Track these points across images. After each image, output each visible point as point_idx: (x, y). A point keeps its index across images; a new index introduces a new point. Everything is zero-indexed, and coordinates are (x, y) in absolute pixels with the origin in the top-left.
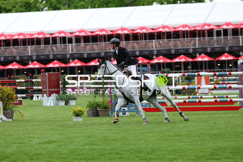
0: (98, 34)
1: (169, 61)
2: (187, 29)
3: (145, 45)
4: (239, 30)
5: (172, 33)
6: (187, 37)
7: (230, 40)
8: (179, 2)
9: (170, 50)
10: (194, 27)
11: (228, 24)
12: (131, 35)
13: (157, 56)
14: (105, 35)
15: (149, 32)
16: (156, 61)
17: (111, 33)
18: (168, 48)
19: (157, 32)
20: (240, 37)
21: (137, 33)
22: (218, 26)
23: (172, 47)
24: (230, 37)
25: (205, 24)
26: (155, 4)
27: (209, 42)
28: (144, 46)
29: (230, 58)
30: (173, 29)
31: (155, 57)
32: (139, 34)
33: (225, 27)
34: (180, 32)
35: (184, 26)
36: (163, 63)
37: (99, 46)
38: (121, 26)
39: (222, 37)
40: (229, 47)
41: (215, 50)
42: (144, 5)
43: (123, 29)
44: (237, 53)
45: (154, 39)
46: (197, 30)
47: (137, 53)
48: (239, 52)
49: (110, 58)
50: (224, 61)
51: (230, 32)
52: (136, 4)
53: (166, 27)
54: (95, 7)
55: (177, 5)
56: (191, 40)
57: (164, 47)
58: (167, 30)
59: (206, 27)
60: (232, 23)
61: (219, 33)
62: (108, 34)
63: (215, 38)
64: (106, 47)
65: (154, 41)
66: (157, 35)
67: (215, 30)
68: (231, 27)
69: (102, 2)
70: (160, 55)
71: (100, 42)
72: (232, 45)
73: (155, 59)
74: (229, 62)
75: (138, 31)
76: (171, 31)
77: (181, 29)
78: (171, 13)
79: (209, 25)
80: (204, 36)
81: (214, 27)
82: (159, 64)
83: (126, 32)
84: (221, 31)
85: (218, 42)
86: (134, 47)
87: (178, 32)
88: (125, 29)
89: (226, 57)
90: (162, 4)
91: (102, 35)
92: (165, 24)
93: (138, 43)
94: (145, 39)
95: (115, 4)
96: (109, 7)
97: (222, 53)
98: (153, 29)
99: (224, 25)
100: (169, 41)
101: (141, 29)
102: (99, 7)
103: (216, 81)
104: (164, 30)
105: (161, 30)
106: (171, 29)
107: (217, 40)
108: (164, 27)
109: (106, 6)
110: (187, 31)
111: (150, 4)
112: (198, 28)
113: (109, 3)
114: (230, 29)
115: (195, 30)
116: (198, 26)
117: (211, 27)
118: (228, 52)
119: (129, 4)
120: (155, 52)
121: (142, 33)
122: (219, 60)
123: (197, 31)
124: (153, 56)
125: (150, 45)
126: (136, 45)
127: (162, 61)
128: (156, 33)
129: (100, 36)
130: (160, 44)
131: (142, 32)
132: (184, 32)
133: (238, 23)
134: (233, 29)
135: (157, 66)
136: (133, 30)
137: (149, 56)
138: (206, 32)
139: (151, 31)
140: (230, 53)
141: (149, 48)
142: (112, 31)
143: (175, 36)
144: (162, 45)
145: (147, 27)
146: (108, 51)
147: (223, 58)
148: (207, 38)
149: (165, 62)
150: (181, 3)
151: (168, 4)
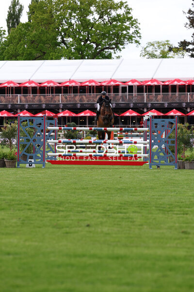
0: (6, 86)
1: (74, 115)
2: (93, 84)
3: (52, 99)
4: (144, 87)
5: (79, 87)
6: (93, 93)
7: (135, 96)
8: (86, 57)
9: (75, 104)
10: (100, 83)
11: (133, 81)
12: (38, 88)
13: (63, 110)
14: (12, 87)
15: (56, 86)
16: (61, 115)
17: (18, 85)
18: (74, 102)
19: (64, 87)
20: (145, 94)
21: (44, 87)
22: (124, 82)
23: (78, 102)
24: (135, 94)
25: (112, 80)
26: (63, 58)
27: (114, 98)
28: (50, 99)
29: (135, 114)
30: (80, 84)
31: (60, 111)
32: (46, 87)
33: (130, 84)
34: (87, 87)
35: (90, 81)
36: (68, 117)
37: (6, 98)
38: (28, 79)
39: (128, 93)
40: (133, 103)
41: (120, 106)
42: (52, 59)
43: (30, 82)
44: (141, 109)
45: (61, 93)
46: (103, 85)
47: (44, 106)
48: (143, 109)
49: (17, 110)
50: (129, 117)
51: (135, 89)
52: (44, 58)
53: (73, 81)
54: (4, 60)
55: (85, 60)
56: (97, 95)
57: (70, 101)
58: (73, 84)
59: (112, 83)
60: (138, 80)
61: (124, 90)
62: (16, 86)
63: (120, 94)
64: (13, 99)
65: (60, 94)
66: (64, 90)
67: (121, 86)
68: (136, 84)
69: (11, 54)
70: (66, 109)
71: (7, 94)
72: (137, 102)
73: (61, 113)
74: (133, 117)
75: (45, 84)
76: (77, 85)
77: (87, 84)
78: (78, 68)
79: (115, 81)
80: (109, 92)
81: (120, 83)
82: (64, 117)
83: (33, 85)
84: (126, 87)
85: (123, 98)
86: (40, 101)
87: (85, 86)
88: (32, 82)
89: (131, 113)
90: (70, 59)
91: (9, 87)
92: (72, 79)
93: (44, 96)
94: (52, 93)
95: (24, 57)
96: (18, 60)
97: (126, 109)
98: (60, 83)
99: (129, 82)
100: (75, 96)
101: (49, 82)
102: (8, 59)
103: (119, 137)
104: (71, 85)
105: (68, 84)
106: (77, 84)
107: (122, 96)
108: (71, 81)
109: (14, 58)
110: (93, 86)
111: (58, 58)
112: (104, 84)
113: (18, 56)
114: (135, 86)
115: (101, 86)
116: (105, 82)
117: (117, 83)
118: (132, 109)
119: (38, 57)
120: (61, 106)
121: (49, 87)
122: (123, 116)
123: (103, 87)
124: (58, 110)
125: (56, 98)
126: (42, 98)
127: (67, 115)
128: (62, 87)
129: (8, 87)
130: (66, 98)
131: (49, 85)
132: (90, 87)
133: (143, 80)
134: (138, 86)
135: (62, 120)
136: (40, 84)
137: (55, 110)
138: (112, 89)
139: (58, 85)
140: (134, 109)
141: (55, 102)
142: (19, 84)
143: (81, 90)
144: (68, 99)
145: (54, 81)
146: (15, 103)
147: (127, 114)
148: (112, 94)
149: (71, 116)
150: (88, 59)
151: (75, 59)
